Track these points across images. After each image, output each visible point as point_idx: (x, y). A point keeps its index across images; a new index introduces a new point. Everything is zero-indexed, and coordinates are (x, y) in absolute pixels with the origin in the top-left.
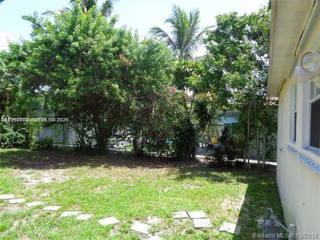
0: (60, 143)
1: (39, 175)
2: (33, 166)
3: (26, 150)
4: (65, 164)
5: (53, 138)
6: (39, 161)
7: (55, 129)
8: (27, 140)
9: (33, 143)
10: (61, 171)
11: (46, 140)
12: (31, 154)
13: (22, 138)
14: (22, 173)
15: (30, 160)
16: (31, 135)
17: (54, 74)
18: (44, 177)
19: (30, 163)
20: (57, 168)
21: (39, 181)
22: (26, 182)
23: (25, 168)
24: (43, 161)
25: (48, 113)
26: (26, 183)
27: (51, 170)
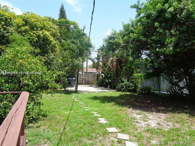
0: (156, 90)
1: (146, 117)
2: (141, 108)
3: (134, 94)
4: (164, 108)
5: (151, 86)
6: (144, 104)
7: (153, 80)
8: (135, 87)
9: (138, 90)
10: (163, 116)
11: (146, 88)
12: (138, 97)
13: (132, 86)
14: (133, 113)
15: (138, 102)
16: (137, 85)
17: (154, 38)
18: (150, 119)
19: (137, 104)
20: (158, 111)
21: (147, 123)
22: (137, 122)
23: (135, 108)
24: (146, 103)
25: (147, 70)
26: (137, 124)
27: (154, 113)
